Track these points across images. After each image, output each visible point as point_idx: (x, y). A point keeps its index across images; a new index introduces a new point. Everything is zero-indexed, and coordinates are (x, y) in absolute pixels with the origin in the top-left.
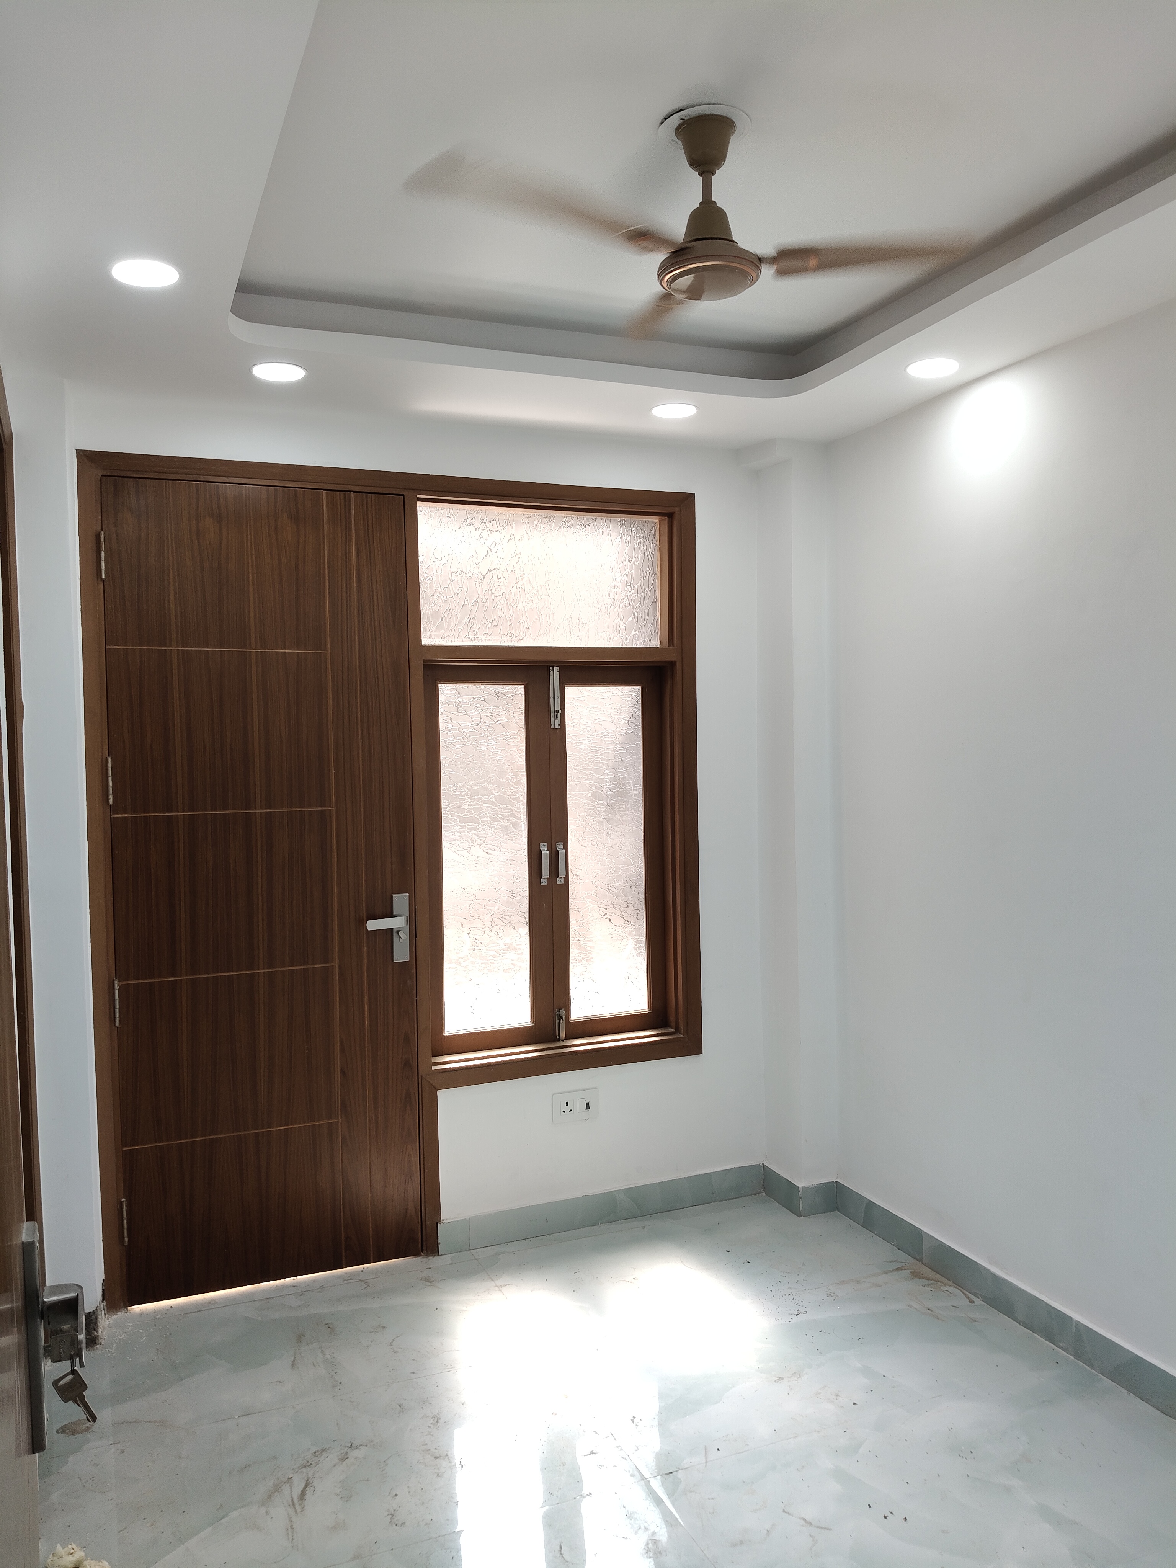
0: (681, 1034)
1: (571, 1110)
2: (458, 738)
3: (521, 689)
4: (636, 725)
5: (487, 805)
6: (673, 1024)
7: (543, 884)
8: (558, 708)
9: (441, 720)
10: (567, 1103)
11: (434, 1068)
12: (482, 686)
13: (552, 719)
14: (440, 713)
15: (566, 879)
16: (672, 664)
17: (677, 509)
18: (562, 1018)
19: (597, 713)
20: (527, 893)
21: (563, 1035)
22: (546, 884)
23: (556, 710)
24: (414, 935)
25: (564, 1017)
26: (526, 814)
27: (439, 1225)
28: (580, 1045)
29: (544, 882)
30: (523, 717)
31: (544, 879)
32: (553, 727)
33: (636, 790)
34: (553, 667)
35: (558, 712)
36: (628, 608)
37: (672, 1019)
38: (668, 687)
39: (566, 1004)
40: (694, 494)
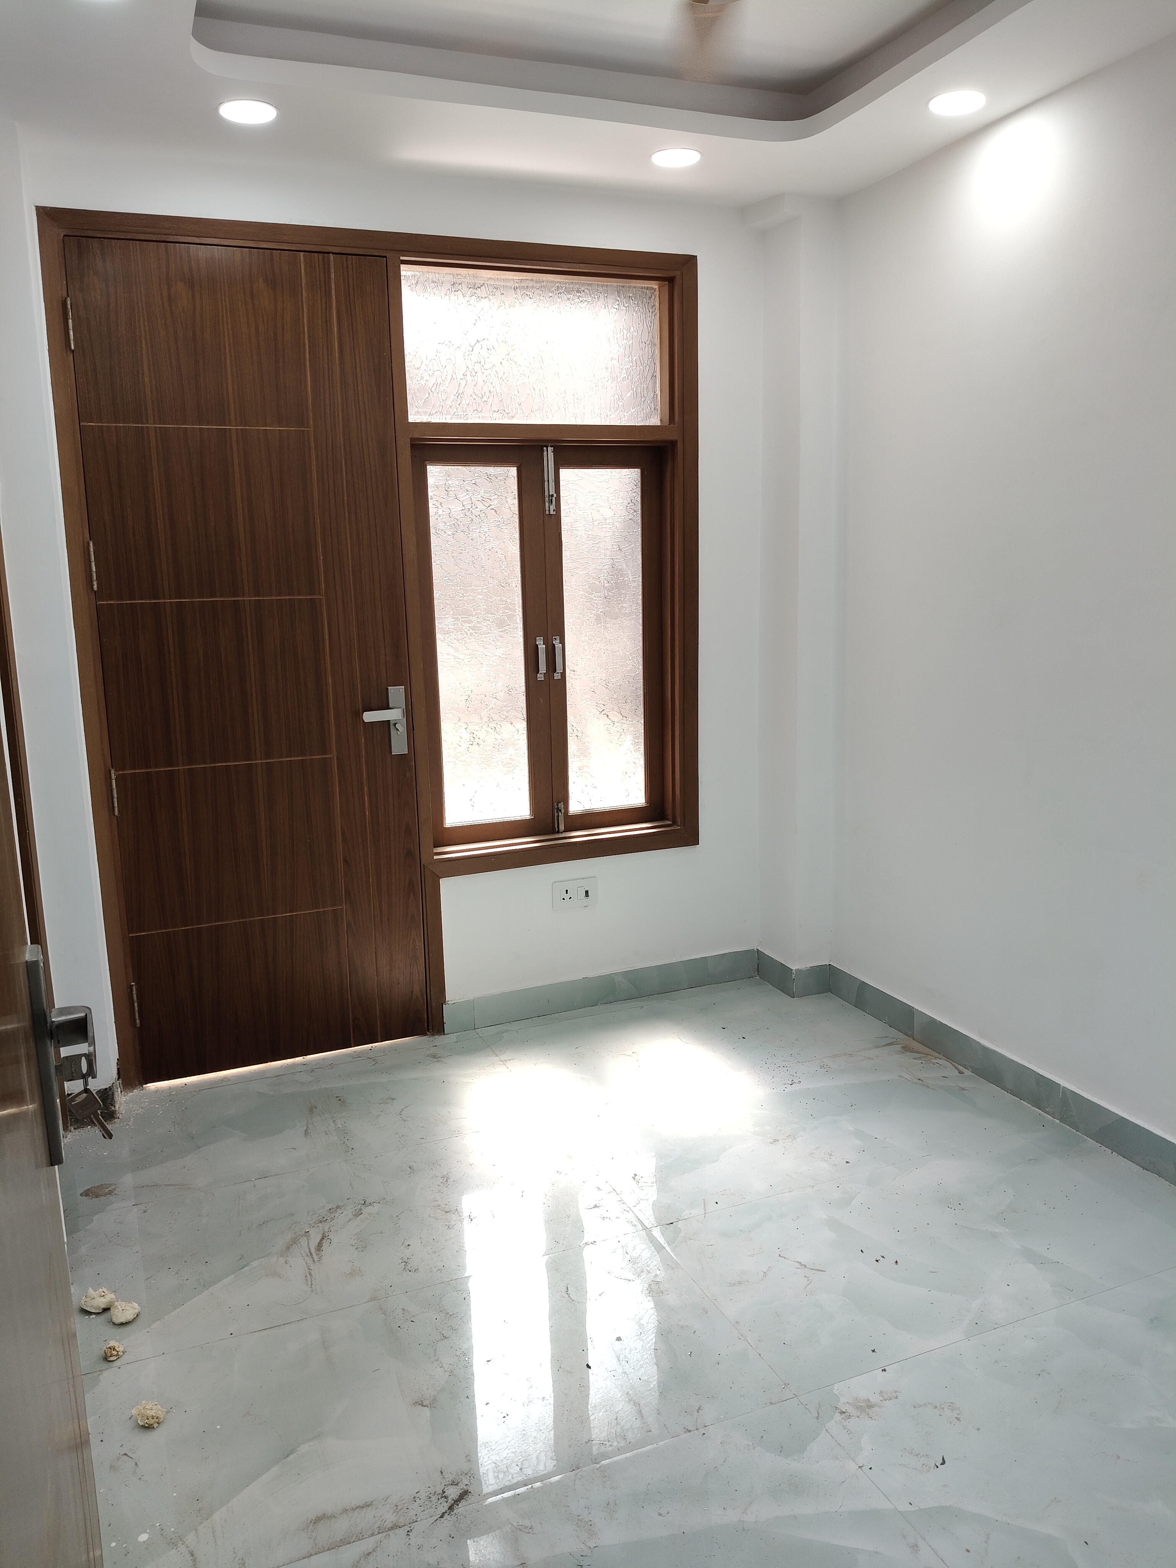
0: (678, 826)
1: (570, 898)
2: (448, 524)
3: (513, 471)
4: (635, 511)
5: (480, 597)
6: (670, 817)
7: (540, 679)
8: (552, 491)
9: (430, 505)
10: (567, 891)
11: (436, 857)
12: (473, 468)
13: (547, 504)
14: (429, 497)
15: (564, 674)
16: (674, 443)
17: (678, 273)
18: (561, 811)
19: (593, 498)
20: (524, 689)
21: (562, 828)
22: (543, 679)
23: (550, 494)
24: (410, 729)
25: (563, 811)
26: (521, 604)
27: (444, 1005)
28: (579, 836)
29: (540, 677)
30: (516, 502)
31: (541, 673)
32: (547, 513)
33: (635, 581)
34: (547, 447)
35: (552, 496)
36: (626, 382)
37: (669, 812)
38: (669, 468)
39: (565, 798)
40: (697, 256)
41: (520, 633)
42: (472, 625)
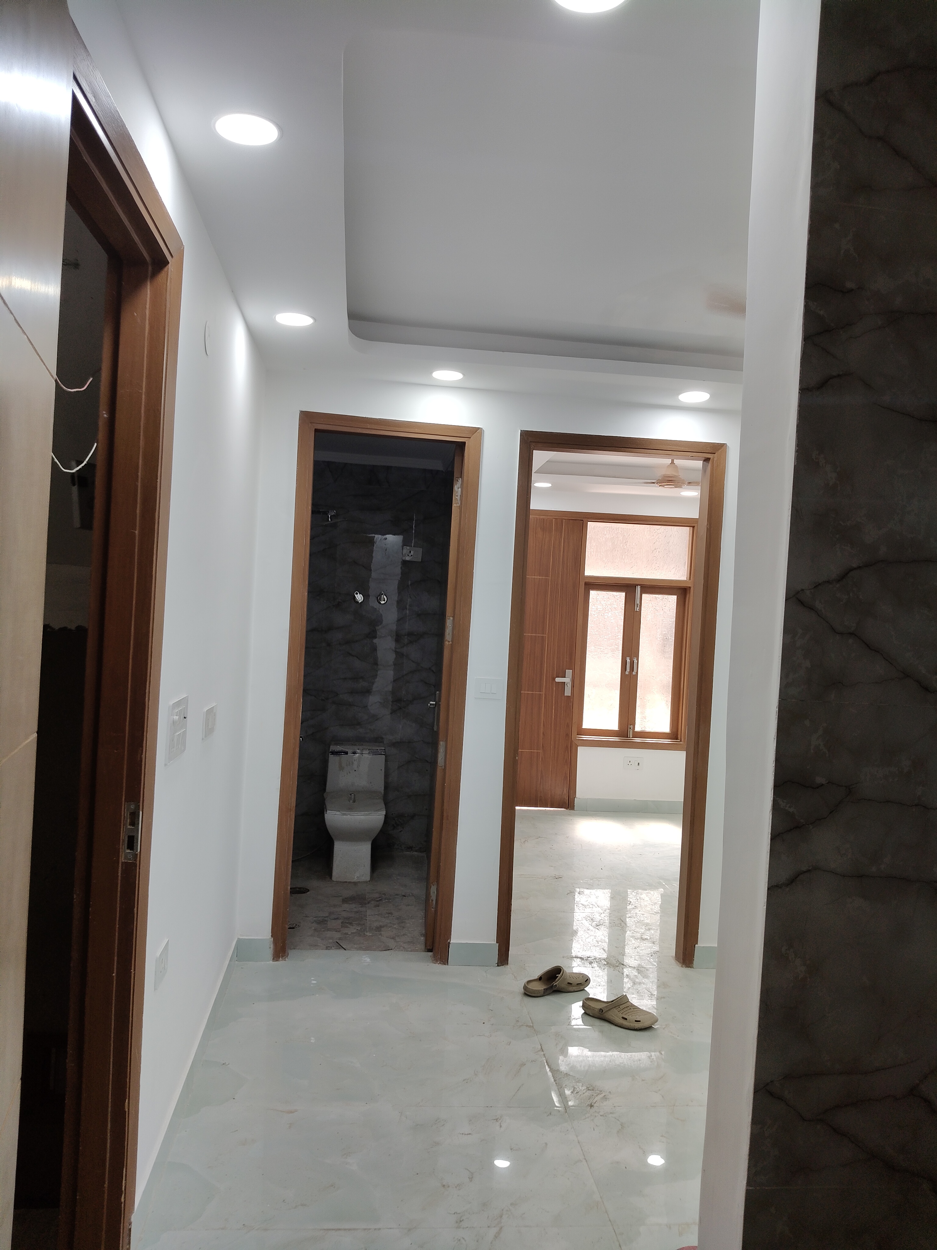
0: (681, 742)
1: (631, 764)
2: (596, 612)
3: (624, 594)
5: (607, 640)
6: (679, 738)
8: (638, 603)
9: (590, 605)
10: (629, 761)
11: (577, 738)
12: (608, 592)
13: (636, 607)
14: (590, 602)
15: (637, 673)
16: (690, 587)
17: (696, 525)
18: (631, 728)
19: (656, 606)
20: (620, 677)
21: (631, 736)
22: (628, 674)
24: (573, 686)
26: (622, 644)
27: (575, 799)
28: (639, 740)
30: (624, 605)
31: (628, 672)
32: (636, 610)
34: (638, 586)
35: (637, 605)
37: (679, 736)
38: (687, 597)
39: (634, 724)
41: (621, 655)
42: (601, 650)
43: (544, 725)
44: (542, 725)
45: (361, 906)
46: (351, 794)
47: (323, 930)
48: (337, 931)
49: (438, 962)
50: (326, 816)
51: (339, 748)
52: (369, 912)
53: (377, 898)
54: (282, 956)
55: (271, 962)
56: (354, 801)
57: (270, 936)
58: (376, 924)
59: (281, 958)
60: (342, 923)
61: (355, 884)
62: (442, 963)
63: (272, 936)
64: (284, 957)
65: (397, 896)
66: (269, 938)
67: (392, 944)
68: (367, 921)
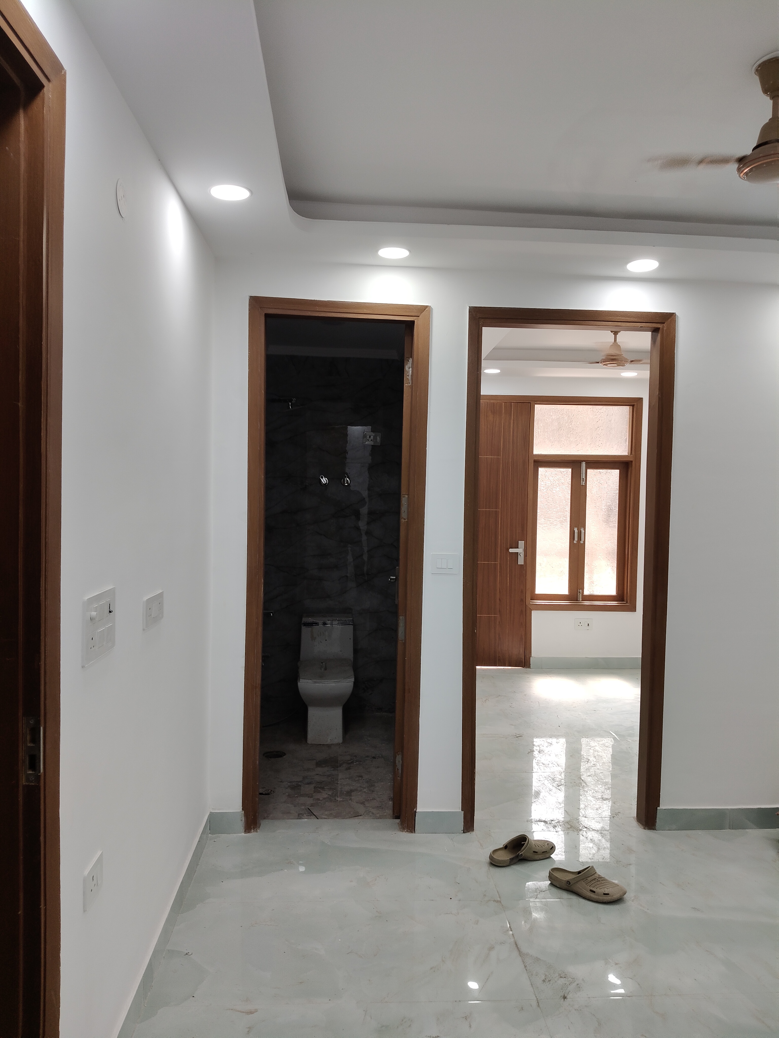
0: (628, 604)
1: (582, 626)
2: (545, 488)
3: (570, 470)
4: (616, 485)
5: (555, 512)
6: (625, 600)
8: (584, 477)
9: (539, 482)
10: (580, 623)
12: (555, 469)
13: (582, 482)
14: (539, 478)
15: (584, 541)
16: (632, 461)
17: (636, 403)
19: (600, 480)
20: (568, 546)
21: (581, 600)
22: (577, 543)
24: (525, 556)
25: (581, 592)
26: (569, 516)
27: (531, 658)
28: (587, 603)
29: (575, 542)
30: (570, 480)
32: (582, 484)
33: (615, 510)
34: (583, 462)
35: (584, 479)
37: (625, 598)
38: (630, 470)
39: (583, 589)
40: (642, 398)
41: (569, 526)
42: (551, 522)
43: (500, 592)
44: (498, 591)
45: (333, 769)
46: (322, 663)
47: (296, 796)
48: (310, 796)
49: (405, 830)
50: (299, 684)
51: (310, 620)
52: (340, 776)
53: (349, 761)
54: (254, 828)
55: (243, 834)
56: (326, 669)
57: (241, 810)
58: (347, 788)
59: (252, 830)
60: (315, 787)
61: (329, 746)
62: (409, 831)
63: (243, 809)
64: (255, 829)
65: (367, 758)
66: (240, 811)
67: (361, 809)
68: (339, 785)
